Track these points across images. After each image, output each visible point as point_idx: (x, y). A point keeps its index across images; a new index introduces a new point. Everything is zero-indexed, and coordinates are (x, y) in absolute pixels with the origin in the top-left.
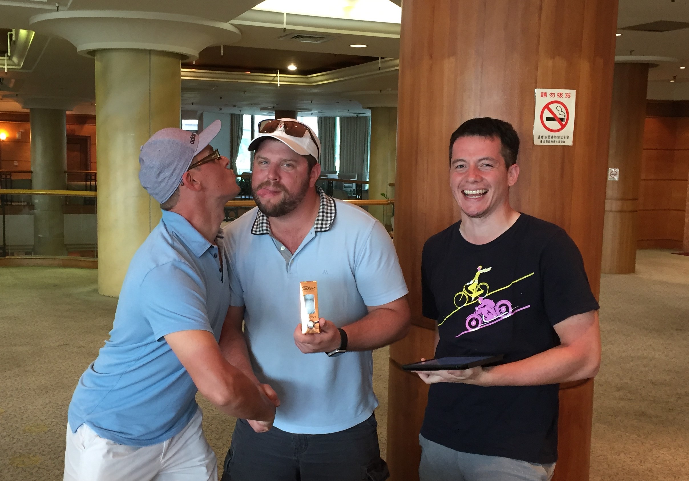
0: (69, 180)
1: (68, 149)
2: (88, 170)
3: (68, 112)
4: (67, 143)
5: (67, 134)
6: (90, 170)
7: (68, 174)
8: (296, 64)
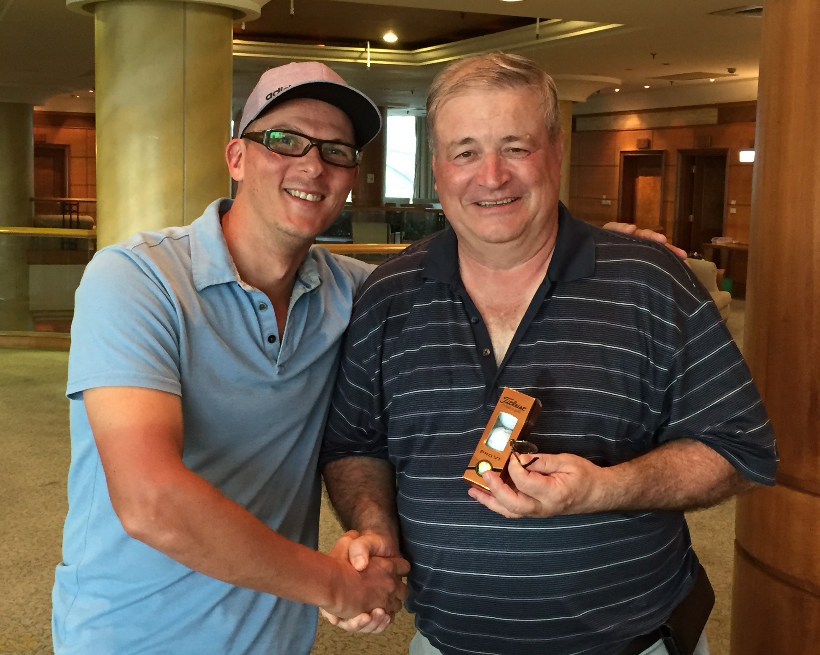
0: (38, 212)
1: (36, 166)
2: (65, 197)
3: (36, 109)
4: (36, 155)
5: (34, 141)
6: (69, 197)
7: (36, 204)
8: (397, 32)
